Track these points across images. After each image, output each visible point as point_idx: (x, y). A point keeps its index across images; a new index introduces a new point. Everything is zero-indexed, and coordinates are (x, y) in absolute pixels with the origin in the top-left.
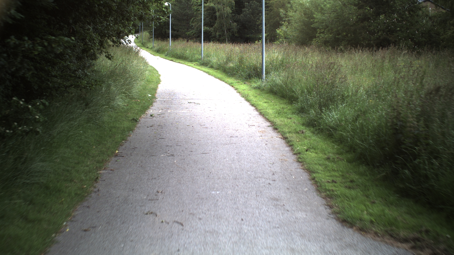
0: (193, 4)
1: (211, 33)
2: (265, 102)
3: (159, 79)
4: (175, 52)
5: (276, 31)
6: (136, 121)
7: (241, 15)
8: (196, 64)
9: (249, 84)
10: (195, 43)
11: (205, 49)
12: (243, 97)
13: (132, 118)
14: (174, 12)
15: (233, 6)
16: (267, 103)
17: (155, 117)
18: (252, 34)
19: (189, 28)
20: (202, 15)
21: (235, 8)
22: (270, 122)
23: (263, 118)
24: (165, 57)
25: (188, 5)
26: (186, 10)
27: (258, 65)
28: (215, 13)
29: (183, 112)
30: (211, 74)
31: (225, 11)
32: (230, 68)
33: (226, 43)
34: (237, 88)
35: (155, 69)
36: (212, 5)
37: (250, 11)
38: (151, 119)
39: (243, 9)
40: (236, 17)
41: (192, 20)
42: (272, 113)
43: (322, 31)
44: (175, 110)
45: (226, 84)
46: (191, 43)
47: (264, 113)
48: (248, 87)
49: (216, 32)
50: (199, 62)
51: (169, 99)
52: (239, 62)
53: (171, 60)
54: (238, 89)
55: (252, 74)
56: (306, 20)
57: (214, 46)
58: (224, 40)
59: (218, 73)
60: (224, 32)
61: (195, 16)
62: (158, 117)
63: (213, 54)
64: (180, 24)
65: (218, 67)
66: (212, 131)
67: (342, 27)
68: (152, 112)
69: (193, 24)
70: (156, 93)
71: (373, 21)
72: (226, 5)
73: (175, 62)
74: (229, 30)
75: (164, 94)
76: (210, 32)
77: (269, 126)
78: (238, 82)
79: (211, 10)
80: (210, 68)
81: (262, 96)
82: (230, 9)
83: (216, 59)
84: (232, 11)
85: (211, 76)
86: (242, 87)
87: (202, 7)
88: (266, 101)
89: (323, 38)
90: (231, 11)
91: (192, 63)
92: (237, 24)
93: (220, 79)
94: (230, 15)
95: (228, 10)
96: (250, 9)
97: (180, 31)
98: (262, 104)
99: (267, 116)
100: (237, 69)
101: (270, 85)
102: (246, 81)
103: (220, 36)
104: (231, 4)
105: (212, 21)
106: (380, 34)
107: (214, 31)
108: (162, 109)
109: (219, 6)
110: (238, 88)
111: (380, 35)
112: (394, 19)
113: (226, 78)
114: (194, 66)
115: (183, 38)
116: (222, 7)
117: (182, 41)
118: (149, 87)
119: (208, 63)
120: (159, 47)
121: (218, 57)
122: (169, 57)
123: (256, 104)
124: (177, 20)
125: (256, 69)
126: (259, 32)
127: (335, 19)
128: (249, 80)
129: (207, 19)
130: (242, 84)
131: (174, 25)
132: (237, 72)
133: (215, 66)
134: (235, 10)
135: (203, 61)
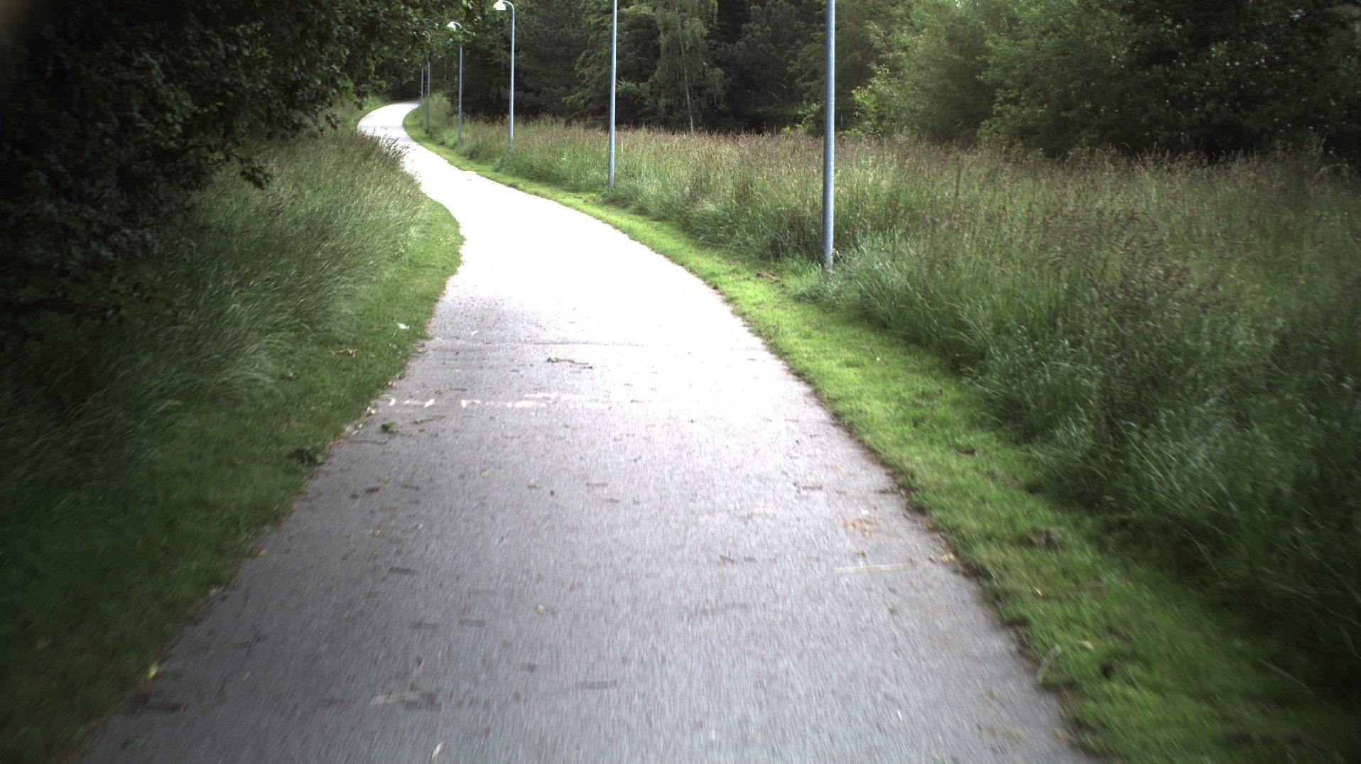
0: (585, 7)
1: (642, 98)
2: (849, 364)
3: (458, 254)
4: (526, 161)
5: (852, 95)
6: (313, 461)
7: (738, 43)
8: (590, 201)
9: (774, 278)
10: (590, 131)
11: (620, 151)
12: (759, 333)
13: (297, 447)
14: (526, 34)
15: (713, 15)
16: (858, 366)
17: (398, 438)
18: (771, 104)
19: (573, 82)
20: (611, 42)
21: (718, 20)
22: (883, 463)
23: (850, 443)
24: (493, 175)
25: (570, 12)
26: (563, 27)
27: (808, 210)
28: (655, 35)
29: (523, 410)
30: (641, 235)
31: (688, 32)
32: (705, 218)
33: (690, 130)
34: (734, 296)
35: (451, 216)
36: (646, 10)
37: (768, 31)
38: (381, 449)
39: (744, 26)
40: (723, 48)
41: (581, 58)
42: (888, 419)
43: (1012, 96)
44: (489, 399)
45: (690, 276)
46: (577, 130)
47: (850, 418)
48: (773, 294)
49: (659, 95)
50: (600, 192)
51: (475, 340)
52: (738, 198)
53: (510, 186)
54: (737, 301)
55: (786, 244)
56: (955, 60)
57: (651, 140)
58: (681, 121)
59: (662, 234)
60: (683, 97)
61: (592, 47)
62: (416, 433)
63: (648, 168)
64: (544, 70)
65: (662, 214)
66: (636, 523)
67: (1080, 83)
68: (396, 406)
69: (586, 71)
70: (430, 314)
71: (1187, 64)
72: (689, 11)
73: (523, 190)
74: (698, 90)
75: (463, 319)
76: (637, 96)
77: (884, 492)
78: (734, 271)
79: (643, 28)
80: (635, 213)
81: (831, 332)
82: (702, 24)
83: (657, 185)
84: (710, 30)
85: (637, 243)
86: (749, 293)
87: (613, 17)
88: (850, 356)
89: (1014, 117)
90: (706, 32)
91: (578, 196)
92: (723, 73)
93: (672, 257)
94: (702, 42)
95: (697, 27)
96: (766, 26)
97: (545, 92)
98: (835, 370)
99: (868, 432)
100: (730, 221)
101: (860, 291)
102: (764, 266)
103: (669, 109)
104: (707, 7)
105: (644, 63)
106: (1210, 106)
107: (652, 93)
108: (439, 393)
109: (669, 15)
110: (736, 298)
111: (1211, 111)
112: (1259, 59)
113: (690, 252)
114: (584, 207)
115: (554, 114)
116: (679, 19)
117: (549, 124)
118: (412, 289)
119: (631, 199)
120: (478, 141)
121: (665, 179)
122: (505, 174)
123: (815, 371)
124: (536, 57)
125: (800, 224)
126: (796, 96)
127: (1057, 54)
128: (773, 263)
129: (629, 54)
130: (749, 279)
131: (525, 74)
132: (731, 232)
133: (653, 208)
134: (717, 28)
135: (613, 189)
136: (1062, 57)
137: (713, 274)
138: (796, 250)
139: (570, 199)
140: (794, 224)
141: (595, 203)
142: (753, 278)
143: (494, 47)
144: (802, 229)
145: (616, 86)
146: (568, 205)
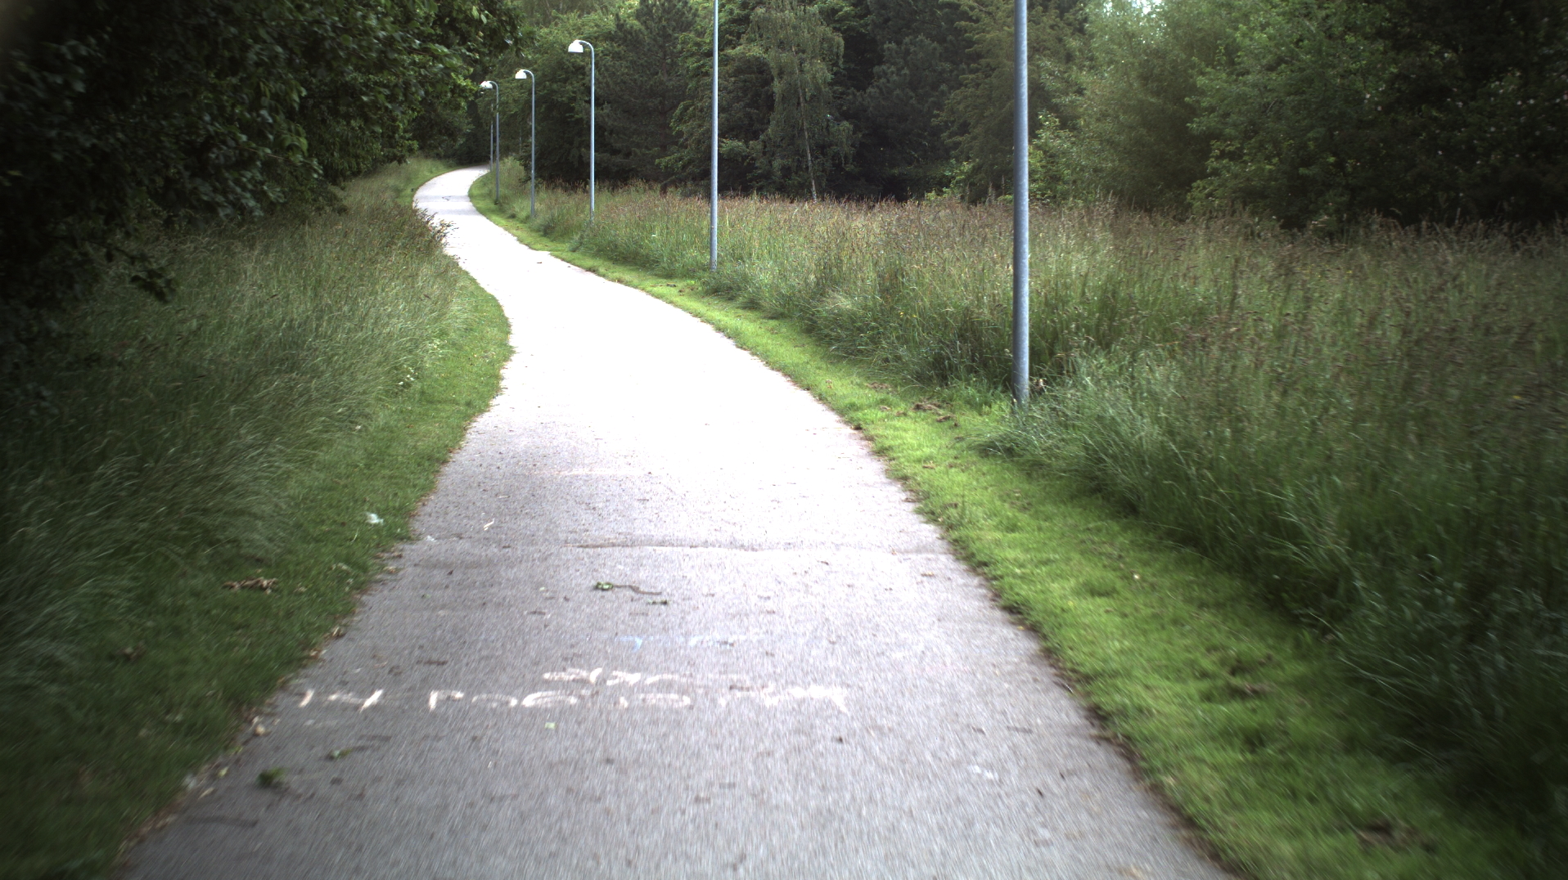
0: (682, 49)
1: (753, 159)
3: (498, 377)
4: (609, 238)
7: (870, 90)
8: (687, 290)
9: (941, 412)
10: (689, 200)
11: (723, 225)
15: (838, 56)
16: (1107, 594)
17: (282, 808)
18: (910, 164)
19: (669, 142)
20: (713, 90)
21: (844, 62)
24: (569, 255)
25: (665, 55)
26: (657, 73)
28: (768, 82)
29: (534, 714)
30: (751, 342)
31: (808, 77)
32: (837, 319)
33: (812, 198)
34: (887, 444)
36: (756, 51)
37: (905, 75)
38: (241, 839)
39: (876, 69)
40: (851, 97)
41: (678, 111)
42: (1194, 728)
43: (1231, 148)
44: (480, 687)
45: (820, 407)
46: (674, 198)
47: (1125, 725)
48: (944, 441)
49: (773, 155)
50: (699, 279)
51: (487, 541)
52: (884, 291)
54: (892, 454)
55: (955, 361)
57: (764, 211)
58: (802, 186)
59: (780, 340)
60: (803, 157)
61: (691, 97)
62: (322, 788)
63: (761, 247)
64: (634, 127)
65: (780, 310)
67: (1322, 130)
69: (683, 128)
72: (809, 51)
73: (604, 276)
74: (821, 149)
75: (478, 497)
76: (747, 157)
78: (882, 401)
79: (753, 72)
80: (744, 308)
81: (1049, 518)
82: (825, 67)
83: (772, 270)
84: (835, 74)
85: (746, 354)
86: (909, 439)
89: (1236, 176)
90: (830, 77)
91: (672, 283)
92: (851, 127)
93: (796, 377)
94: (825, 89)
95: (820, 71)
96: (903, 68)
97: (636, 154)
98: (1072, 603)
99: (1165, 765)
100: (873, 324)
101: (1088, 448)
102: (925, 392)
103: (786, 171)
104: (831, 47)
105: (754, 117)
107: (764, 153)
108: (395, 674)
109: (785, 57)
113: (819, 368)
114: (678, 299)
115: (647, 179)
116: (796, 61)
117: (641, 190)
118: (411, 442)
119: (739, 289)
120: (553, 216)
121: (782, 263)
122: (584, 254)
123: (1039, 607)
124: (625, 112)
125: (973, 332)
126: (943, 154)
127: (1289, 94)
128: (938, 388)
129: (736, 105)
130: (905, 414)
131: (611, 133)
132: (874, 340)
133: (768, 301)
134: (844, 72)
135: (716, 276)
136: (1297, 98)
137: (853, 407)
138: (971, 370)
139: (662, 288)
140: (966, 330)
141: (694, 293)
142: (911, 413)
143: (574, 99)
144: (978, 339)
145: (719, 146)
146: (659, 296)
